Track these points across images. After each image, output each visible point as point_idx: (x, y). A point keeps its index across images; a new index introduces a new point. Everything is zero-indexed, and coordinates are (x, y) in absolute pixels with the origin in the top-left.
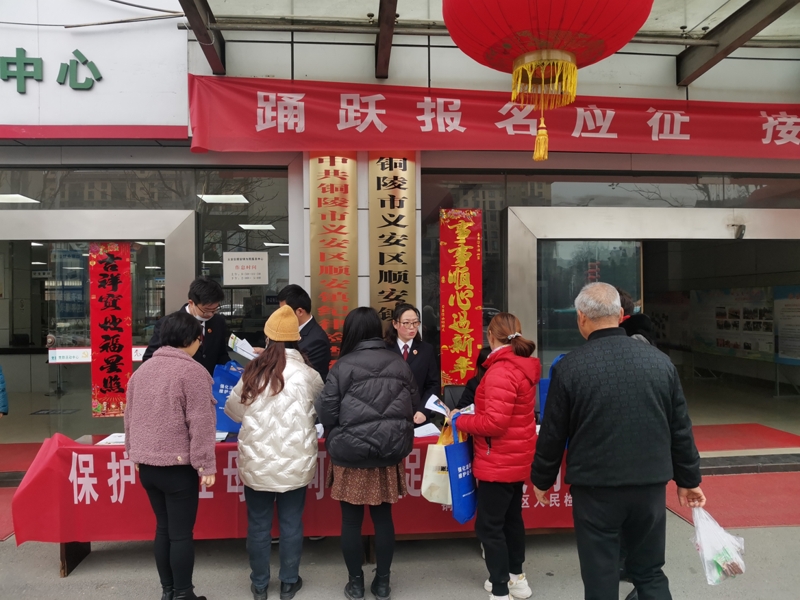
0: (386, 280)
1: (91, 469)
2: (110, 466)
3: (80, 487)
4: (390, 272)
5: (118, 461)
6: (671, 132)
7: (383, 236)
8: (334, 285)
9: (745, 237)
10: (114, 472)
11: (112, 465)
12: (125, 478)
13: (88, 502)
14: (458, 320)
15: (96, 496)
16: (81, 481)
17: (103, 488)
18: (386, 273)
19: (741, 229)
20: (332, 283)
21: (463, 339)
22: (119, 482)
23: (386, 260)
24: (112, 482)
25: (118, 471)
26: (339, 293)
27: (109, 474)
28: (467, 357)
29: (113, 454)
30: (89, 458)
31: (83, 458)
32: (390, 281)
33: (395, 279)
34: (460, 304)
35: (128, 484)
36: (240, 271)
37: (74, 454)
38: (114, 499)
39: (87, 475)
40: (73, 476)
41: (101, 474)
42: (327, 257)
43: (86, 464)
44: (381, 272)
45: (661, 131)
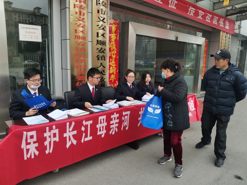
0: (99, 44)
1: (35, 139)
2: (45, 135)
3: (28, 150)
4: (101, 41)
5: (50, 131)
6: (173, 6)
7: (98, 25)
8: (80, 44)
9: (178, 40)
10: (48, 138)
11: (46, 135)
12: (53, 139)
13: (33, 157)
14: (112, 61)
15: (37, 153)
16: (28, 147)
17: (41, 148)
18: (99, 41)
19: (177, 38)
20: (80, 43)
21: (113, 68)
22: (50, 142)
23: (99, 36)
24: (46, 143)
25: (50, 137)
26: (83, 48)
27: (45, 139)
28: (114, 75)
29: (47, 128)
30: (34, 133)
31: (30, 134)
32: (101, 45)
33: (102, 44)
34: (112, 56)
35: (55, 142)
36: (28, 34)
37: (25, 133)
38: (47, 152)
39: (32, 143)
40: (23, 145)
41: (41, 140)
42: (78, 31)
43: (32, 137)
44: (97, 40)
45: (171, 5)
